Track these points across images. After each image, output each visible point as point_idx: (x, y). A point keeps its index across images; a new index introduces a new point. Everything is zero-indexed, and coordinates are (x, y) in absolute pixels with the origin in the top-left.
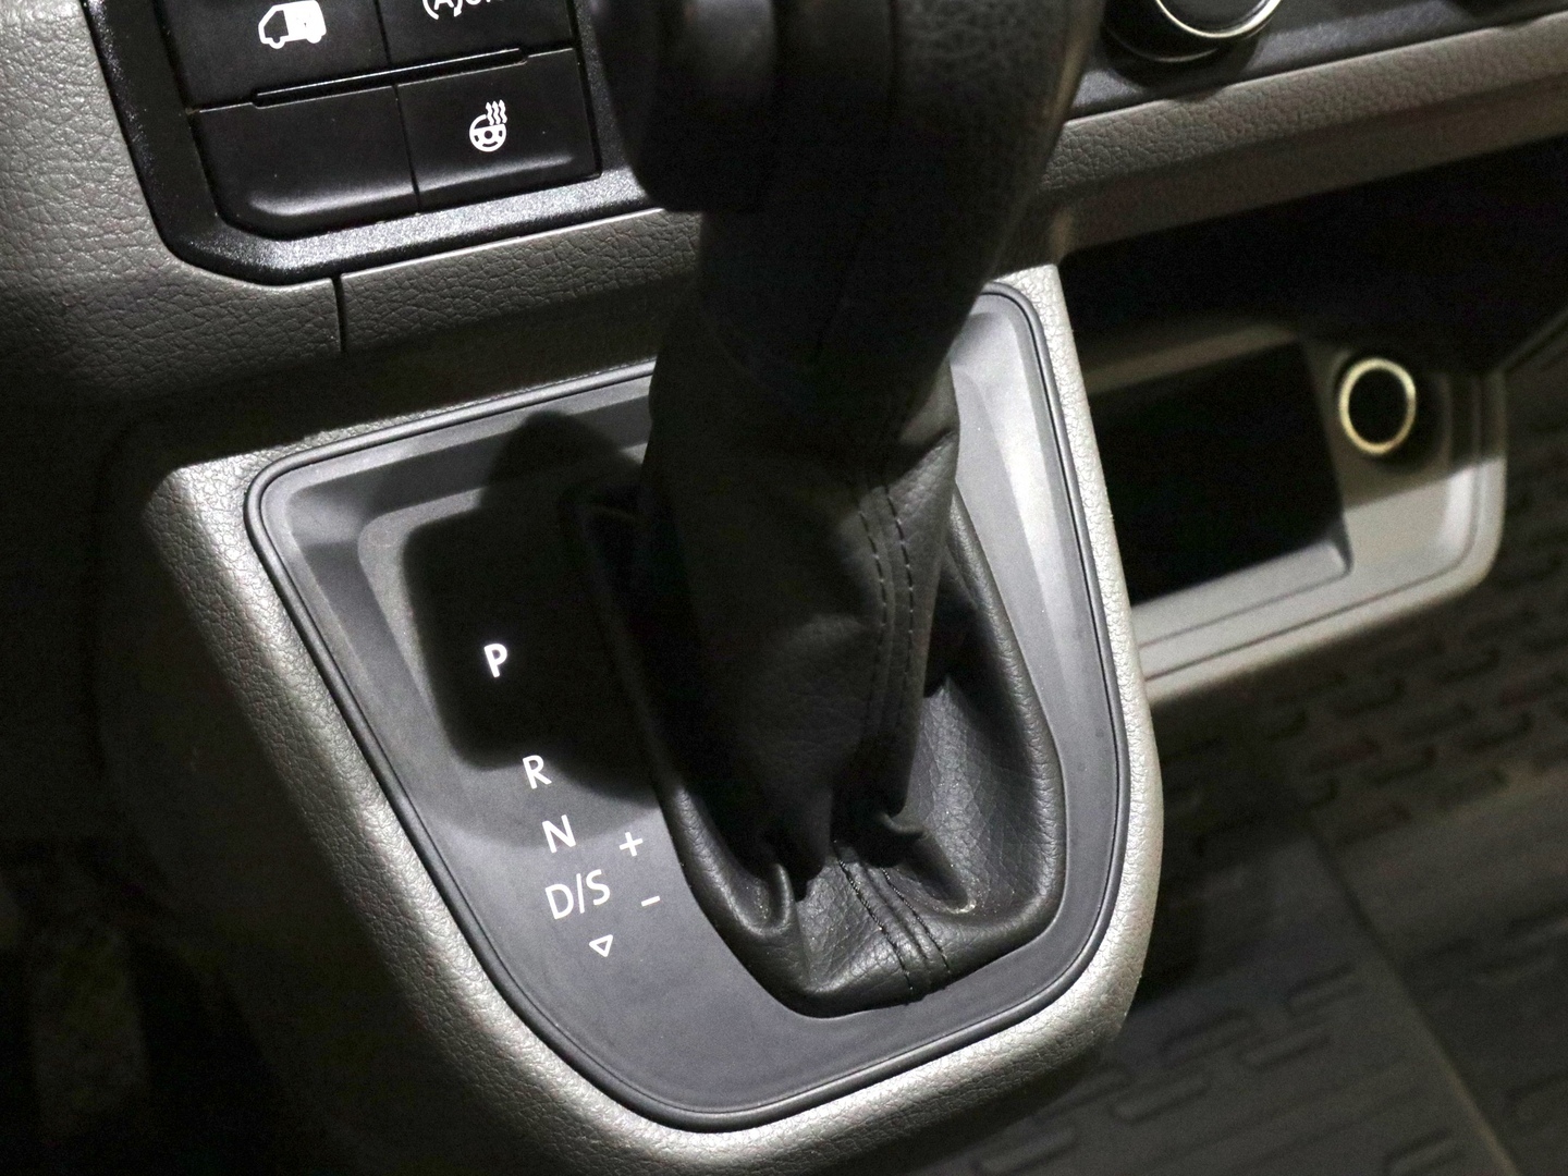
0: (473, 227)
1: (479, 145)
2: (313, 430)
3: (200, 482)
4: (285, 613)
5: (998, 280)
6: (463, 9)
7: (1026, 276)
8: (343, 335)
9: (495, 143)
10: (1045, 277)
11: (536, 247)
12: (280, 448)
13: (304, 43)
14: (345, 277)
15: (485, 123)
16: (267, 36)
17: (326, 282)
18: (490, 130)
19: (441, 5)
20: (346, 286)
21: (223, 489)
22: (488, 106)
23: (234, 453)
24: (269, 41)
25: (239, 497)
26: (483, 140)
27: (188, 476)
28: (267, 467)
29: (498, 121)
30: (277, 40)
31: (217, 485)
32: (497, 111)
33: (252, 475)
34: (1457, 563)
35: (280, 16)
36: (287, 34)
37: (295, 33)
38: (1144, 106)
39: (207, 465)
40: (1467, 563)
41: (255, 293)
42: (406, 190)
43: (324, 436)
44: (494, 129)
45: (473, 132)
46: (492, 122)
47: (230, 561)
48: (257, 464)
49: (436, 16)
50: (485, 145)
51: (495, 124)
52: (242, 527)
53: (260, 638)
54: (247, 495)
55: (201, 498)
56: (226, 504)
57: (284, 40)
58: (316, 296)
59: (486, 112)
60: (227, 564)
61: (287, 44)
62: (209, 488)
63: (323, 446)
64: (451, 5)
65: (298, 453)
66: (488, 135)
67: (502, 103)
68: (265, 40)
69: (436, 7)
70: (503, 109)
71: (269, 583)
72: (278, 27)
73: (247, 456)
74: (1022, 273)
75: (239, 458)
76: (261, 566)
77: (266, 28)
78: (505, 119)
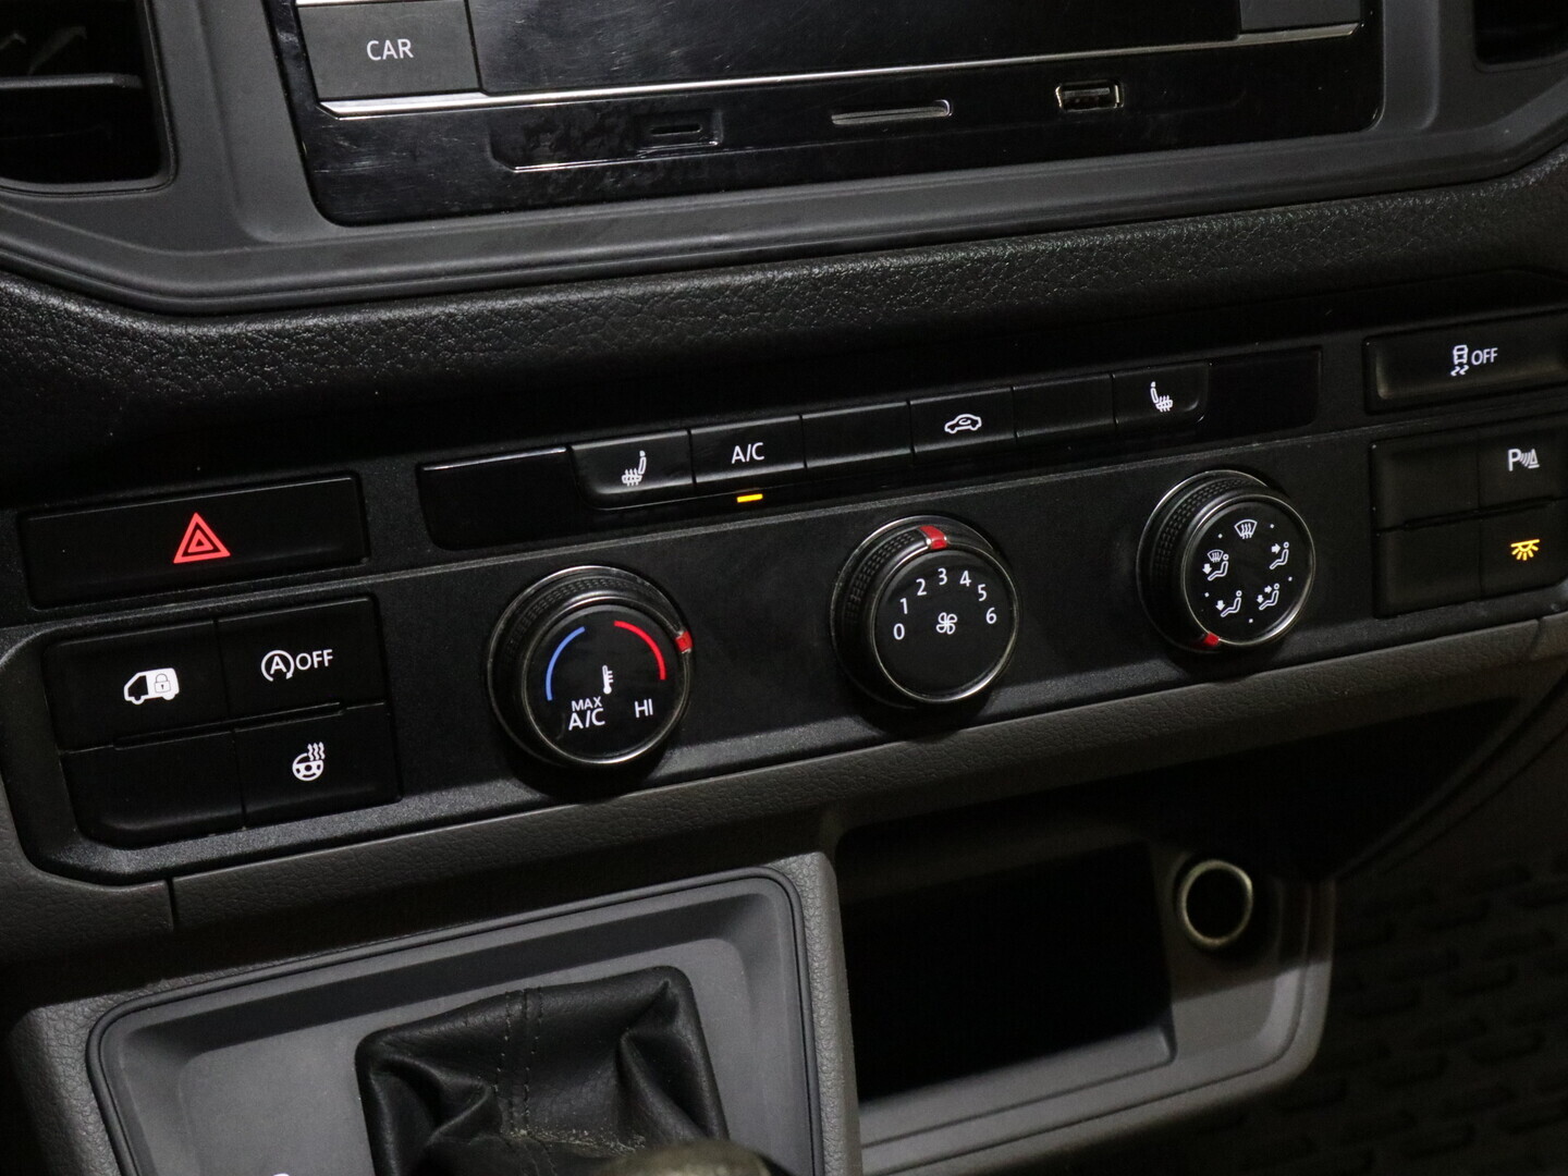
0: (287, 841)
1: (299, 776)
2: (156, 979)
3: (54, 1020)
4: (107, 1138)
5: (769, 865)
6: (293, 674)
7: (794, 862)
8: (176, 920)
9: (314, 774)
10: (811, 863)
11: (342, 856)
12: (125, 992)
13: (161, 700)
14: (177, 880)
15: (306, 759)
16: (130, 695)
17: (161, 884)
18: (310, 766)
19: (276, 671)
20: (176, 887)
21: (72, 1026)
22: (310, 747)
23: (86, 996)
24: (132, 699)
25: (84, 1033)
26: (303, 772)
27: (44, 1015)
28: (113, 1009)
29: (317, 757)
30: (138, 698)
31: (67, 1023)
32: (317, 750)
33: (98, 1015)
34: (1276, 1059)
35: (143, 679)
36: (146, 693)
37: (153, 692)
38: (886, 746)
39: (62, 1005)
40: (1286, 1058)
41: (99, 894)
42: (236, 811)
43: (165, 984)
44: (314, 765)
45: (295, 766)
46: (312, 758)
47: (67, 1091)
48: (104, 1006)
49: (271, 679)
50: (305, 776)
51: (315, 760)
52: (82, 1061)
53: (82, 1160)
54: (91, 1032)
55: (51, 1034)
56: (72, 1041)
57: (143, 698)
58: (150, 895)
59: (307, 751)
60: (64, 1093)
61: (146, 701)
62: (61, 1026)
63: (162, 992)
64: (285, 670)
65: (141, 997)
66: (308, 768)
67: (321, 745)
68: (127, 698)
69: (272, 672)
70: (322, 749)
71: (98, 1110)
72: (141, 687)
73: (97, 998)
74: (791, 859)
75: (89, 1000)
76: (93, 1095)
77: (130, 689)
78: (323, 756)
